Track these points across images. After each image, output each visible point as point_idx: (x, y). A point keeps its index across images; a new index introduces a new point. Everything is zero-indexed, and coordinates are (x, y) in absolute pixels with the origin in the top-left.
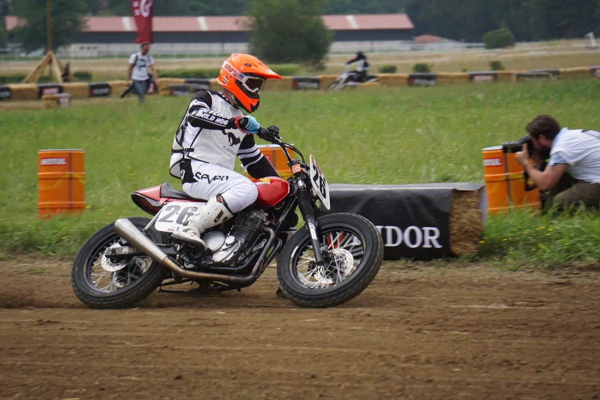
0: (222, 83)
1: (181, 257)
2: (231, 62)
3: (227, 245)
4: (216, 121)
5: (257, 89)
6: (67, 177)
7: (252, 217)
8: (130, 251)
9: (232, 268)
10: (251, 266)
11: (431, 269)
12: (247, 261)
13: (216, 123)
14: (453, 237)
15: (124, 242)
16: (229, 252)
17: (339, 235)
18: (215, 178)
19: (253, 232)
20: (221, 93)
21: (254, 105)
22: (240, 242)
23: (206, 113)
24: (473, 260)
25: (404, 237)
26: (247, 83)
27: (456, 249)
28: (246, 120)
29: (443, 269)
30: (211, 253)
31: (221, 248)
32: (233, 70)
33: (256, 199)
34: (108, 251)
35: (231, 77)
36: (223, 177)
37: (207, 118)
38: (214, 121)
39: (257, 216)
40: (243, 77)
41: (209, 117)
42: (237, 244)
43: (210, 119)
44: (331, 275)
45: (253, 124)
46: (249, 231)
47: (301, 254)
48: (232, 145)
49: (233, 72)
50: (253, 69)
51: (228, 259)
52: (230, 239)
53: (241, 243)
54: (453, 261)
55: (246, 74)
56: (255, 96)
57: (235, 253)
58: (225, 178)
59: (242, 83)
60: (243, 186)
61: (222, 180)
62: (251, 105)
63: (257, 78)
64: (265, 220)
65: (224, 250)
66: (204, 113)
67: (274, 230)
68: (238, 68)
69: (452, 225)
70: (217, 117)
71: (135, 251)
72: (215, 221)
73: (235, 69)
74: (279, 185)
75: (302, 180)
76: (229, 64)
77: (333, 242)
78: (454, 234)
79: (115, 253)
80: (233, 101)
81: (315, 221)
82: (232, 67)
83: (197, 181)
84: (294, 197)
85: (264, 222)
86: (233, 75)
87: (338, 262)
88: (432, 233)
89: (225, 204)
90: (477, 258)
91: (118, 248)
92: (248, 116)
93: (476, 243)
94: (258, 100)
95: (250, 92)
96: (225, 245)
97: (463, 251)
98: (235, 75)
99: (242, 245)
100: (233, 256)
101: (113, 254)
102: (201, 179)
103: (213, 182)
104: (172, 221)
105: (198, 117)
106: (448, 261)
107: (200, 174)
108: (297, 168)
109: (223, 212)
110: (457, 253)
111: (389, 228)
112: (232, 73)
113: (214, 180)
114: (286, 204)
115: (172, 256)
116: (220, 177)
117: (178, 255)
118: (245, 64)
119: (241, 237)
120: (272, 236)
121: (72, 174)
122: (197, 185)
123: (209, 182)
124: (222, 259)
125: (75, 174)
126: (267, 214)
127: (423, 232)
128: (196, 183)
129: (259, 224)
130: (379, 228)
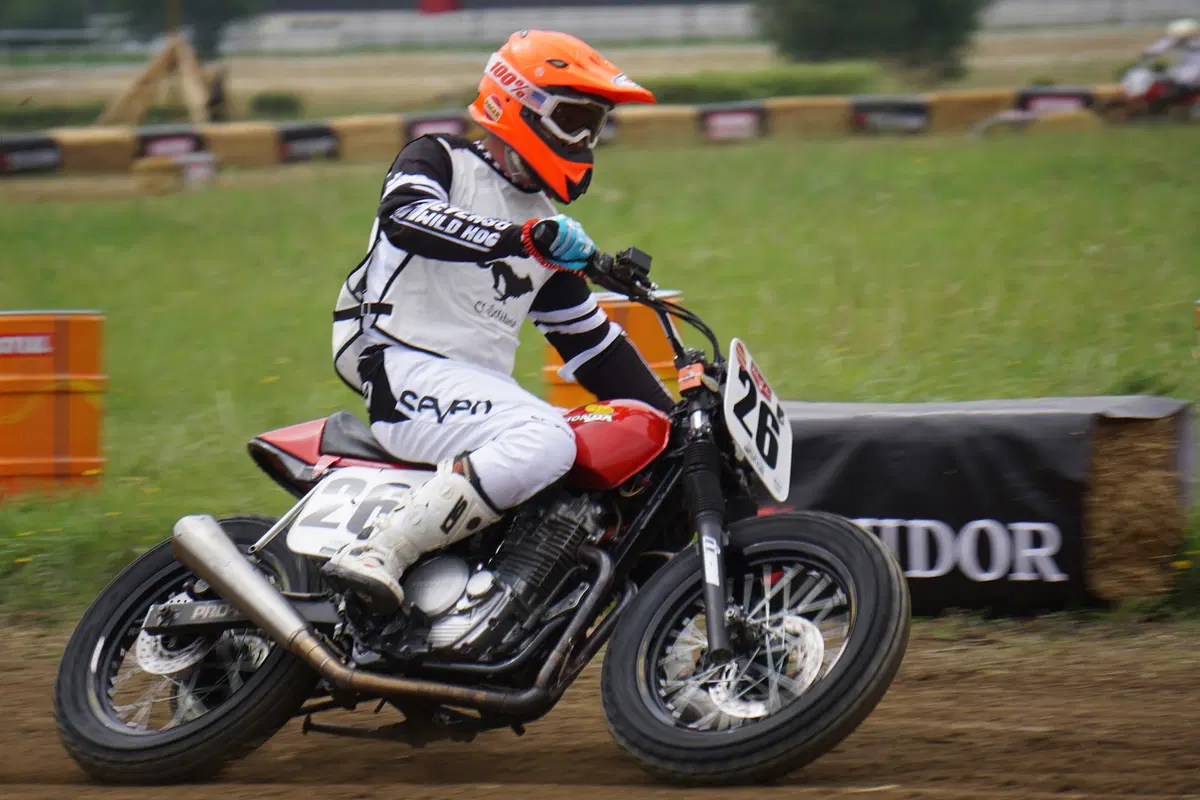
0: (483, 119)
1: (347, 631)
2: (510, 57)
3: (470, 598)
4: (463, 236)
5: (585, 133)
6: (52, 387)
7: (553, 517)
8: (212, 615)
9: (482, 667)
10: (536, 660)
11: (1033, 640)
12: (527, 646)
13: (465, 240)
14: (1098, 552)
15: (200, 588)
16: (476, 619)
17: (789, 574)
18: (454, 407)
19: (551, 560)
20: (480, 147)
21: (577, 178)
22: (509, 590)
23: (438, 213)
24: (1156, 616)
25: (958, 550)
26: (554, 116)
27: (1105, 584)
28: (553, 227)
29: (1065, 642)
30: (427, 621)
31: (455, 605)
32: (514, 78)
33: (569, 468)
34: (153, 613)
35: (508, 100)
36: (478, 403)
37: (437, 226)
38: (458, 235)
39: (567, 516)
40: (541, 99)
41: (445, 224)
42: (498, 596)
43: (448, 229)
44: (755, 691)
45: (573, 241)
46: (542, 560)
47: (680, 627)
48: (504, 298)
49: (513, 85)
50: (574, 75)
51: (471, 639)
52: (482, 582)
53: (512, 595)
54: (1098, 618)
55: (553, 90)
56: (579, 153)
57: (492, 622)
58: (482, 407)
59: (538, 117)
60: (533, 431)
61: (474, 412)
62: (569, 181)
63: (586, 101)
64: (589, 526)
65: (462, 613)
66: (430, 212)
67: (613, 558)
68: (528, 74)
69: (1095, 515)
70: (466, 224)
71: (224, 614)
72: (445, 528)
73: (519, 77)
74: (642, 427)
75: (705, 411)
76: (504, 63)
77: (768, 595)
78: (1100, 543)
79: (172, 620)
80: (516, 170)
81: (724, 529)
82: (511, 70)
83: (408, 419)
84: (679, 461)
85: (587, 534)
86: (514, 94)
87: (776, 656)
88: (1037, 540)
89: (476, 482)
90: (1166, 610)
91: (181, 608)
92: (558, 218)
93: (1164, 567)
94: (587, 166)
95: (564, 143)
96: (465, 599)
97: (1126, 590)
98: (520, 94)
99: (516, 600)
100: (488, 630)
101: (166, 625)
102: (419, 410)
103: (450, 419)
104: (335, 526)
105: (412, 222)
106: (1085, 619)
107: (415, 396)
108: (694, 375)
109: (465, 504)
110: (1107, 595)
111: (918, 526)
112: (510, 89)
113: (453, 412)
114: (655, 482)
115: (321, 630)
116: (469, 403)
117: (338, 626)
118: (550, 62)
119: (518, 575)
120: (605, 573)
121: (68, 381)
122: (407, 429)
123: (440, 420)
124: (454, 639)
125: (76, 380)
126: (599, 510)
127: (1011, 534)
128: (406, 423)
129: (570, 537)
130: (890, 524)
